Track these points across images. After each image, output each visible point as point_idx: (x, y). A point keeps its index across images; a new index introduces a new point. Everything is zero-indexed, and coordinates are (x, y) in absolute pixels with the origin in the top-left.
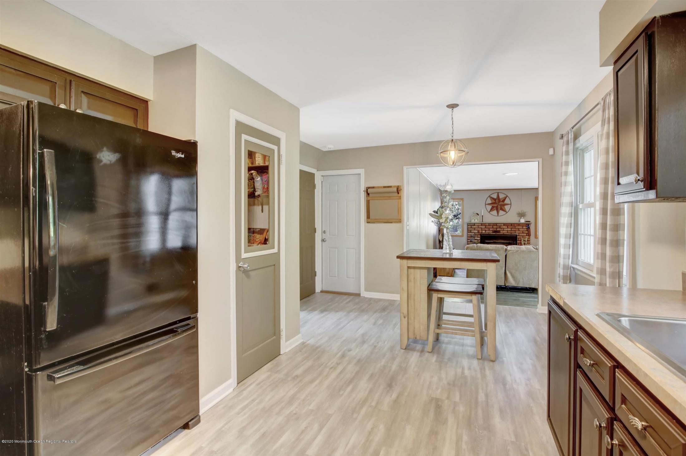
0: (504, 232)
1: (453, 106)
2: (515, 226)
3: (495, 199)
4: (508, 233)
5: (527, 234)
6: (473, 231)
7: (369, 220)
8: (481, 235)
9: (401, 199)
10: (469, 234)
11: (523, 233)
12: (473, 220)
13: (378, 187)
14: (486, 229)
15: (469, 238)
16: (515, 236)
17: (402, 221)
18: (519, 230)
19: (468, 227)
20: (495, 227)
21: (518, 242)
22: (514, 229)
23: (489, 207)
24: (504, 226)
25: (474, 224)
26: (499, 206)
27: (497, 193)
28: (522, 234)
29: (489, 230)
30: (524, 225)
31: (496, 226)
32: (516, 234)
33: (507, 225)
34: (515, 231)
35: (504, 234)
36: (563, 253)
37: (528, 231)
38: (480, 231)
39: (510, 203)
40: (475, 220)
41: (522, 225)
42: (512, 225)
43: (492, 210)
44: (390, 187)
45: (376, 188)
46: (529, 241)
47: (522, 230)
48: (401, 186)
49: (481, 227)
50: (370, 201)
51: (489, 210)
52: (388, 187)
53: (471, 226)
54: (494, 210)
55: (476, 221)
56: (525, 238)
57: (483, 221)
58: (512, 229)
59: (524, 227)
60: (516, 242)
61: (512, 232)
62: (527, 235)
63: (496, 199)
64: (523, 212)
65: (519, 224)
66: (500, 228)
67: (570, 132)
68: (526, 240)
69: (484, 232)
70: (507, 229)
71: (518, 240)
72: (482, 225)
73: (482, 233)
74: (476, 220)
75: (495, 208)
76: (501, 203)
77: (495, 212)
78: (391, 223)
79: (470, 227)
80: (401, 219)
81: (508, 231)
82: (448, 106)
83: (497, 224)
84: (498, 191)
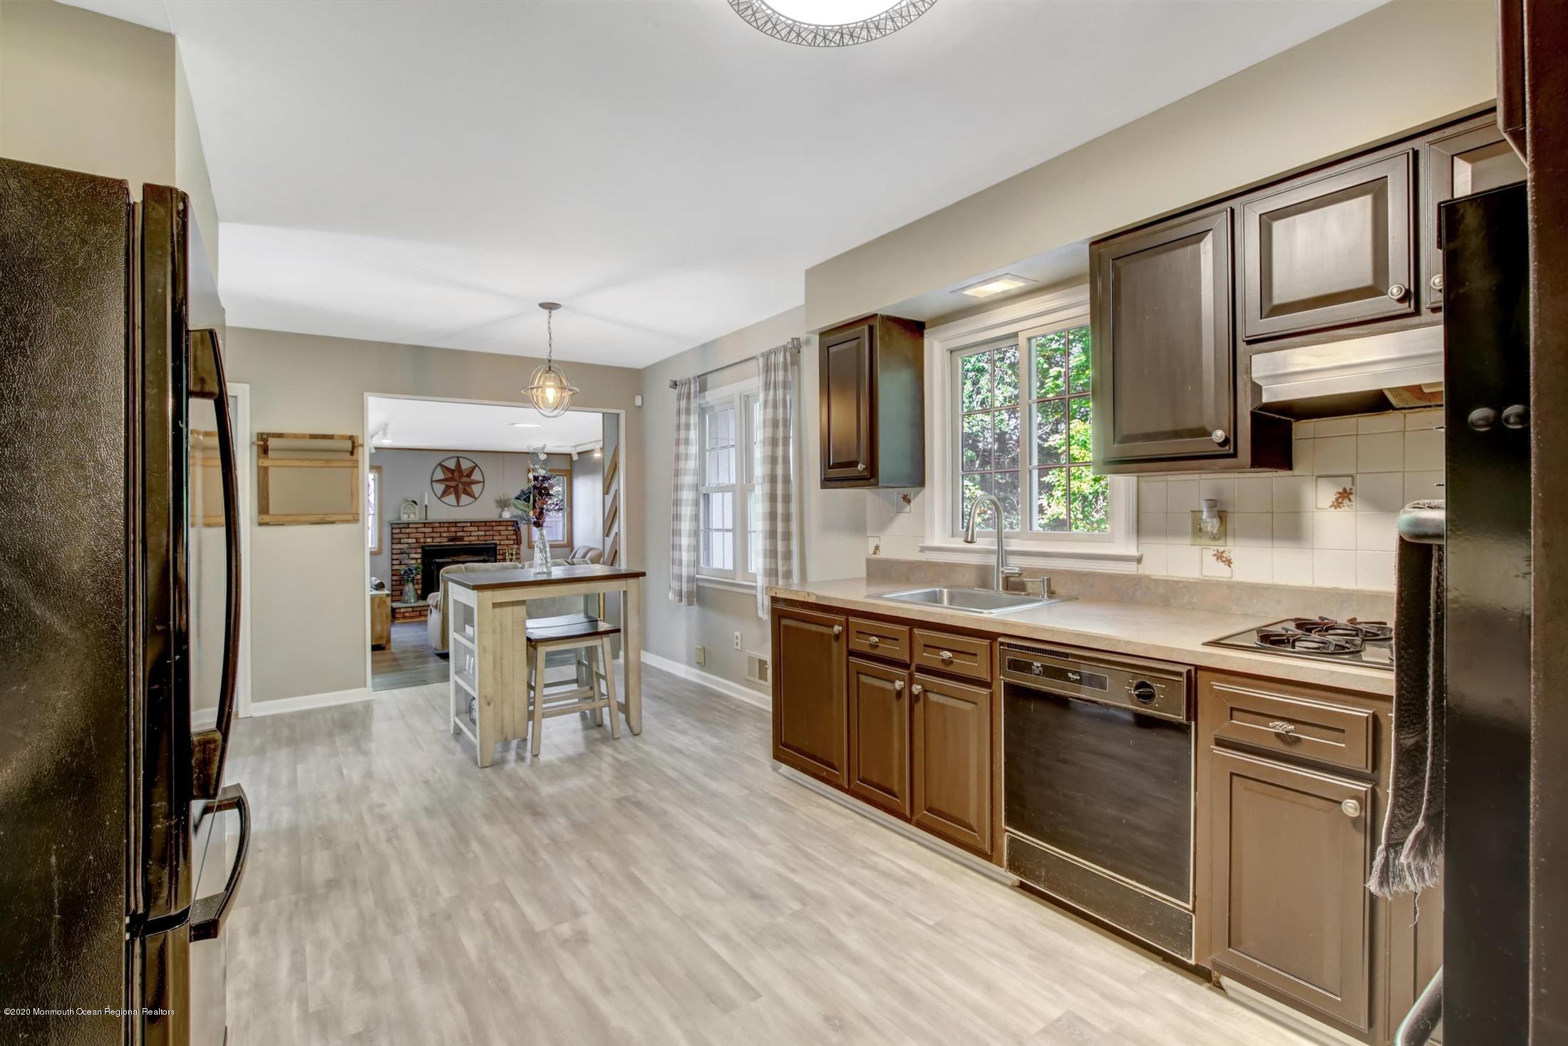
0: (471, 538)
1: (550, 307)
2: (493, 526)
3: (452, 471)
4: (479, 540)
5: (514, 540)
6: (407, 540)
7: (266, 518)
8: (422, 547)
9: (358, 467)
10: (395, 546)
11: (507, 539)
12: (406, 516)
13: (295, 436)
14: (435, 535)
15: (395, 557)
16: (493, 546)
17: (361, 519)
18: (500, 535)
19: (395, 531)
20: (453, 529)
21: (499, 557)
22: (491, 533)
23: (440, 488)
24: (471, 526)
25: (408, 525)
26: (461, 486)
27: (456, 459)
28: (506, 542)
29: (441, 537)
30: (509, 524)
31: (456, 526)
32: (494, 542)
33: (478, 524)
34: (493, 535)
35: (472, 543)
36: (686, 559)
37: (516, 535)
38: (422, 540)
39: (482, 480)
40: (409, 516)
41: (505, 524)
42: (488, 524)
43: (445, 493)
44: (331, 437)
45: (287, 437)
46: (519, 554)
47: (506, 533)
48: (357, 437)
49: (423, 530)
50: (270, 469)
51: (439, 495)
52: (324, 437)
53: (400, 528)
54: (450, 494)
55: (413, 518)
56: (512, 549)
57: (428, 518)
58: (487, 533)
59: (510, 528)
60: (496, 557)
61: (488, 538)
62: (514, 544)
63: (454, 470)
64: (506, 498)
65: (500, 522)
66: (463, 531)
67: (692, 381)
68: (514, 553)
69: (429, 540)
70: (476, 534)
71: (499, 554)
72: (425, 527)
73: (425, 543)
74: (412, 516)
75: (452, 489)
76: (465, 479)
77: (451, 499)
78: (333, 522)
79: (398, 531)
80: (358, 514)
81: (478, 536)
82: (543, 305)
83: (456, 523)
84: (458, 454)
